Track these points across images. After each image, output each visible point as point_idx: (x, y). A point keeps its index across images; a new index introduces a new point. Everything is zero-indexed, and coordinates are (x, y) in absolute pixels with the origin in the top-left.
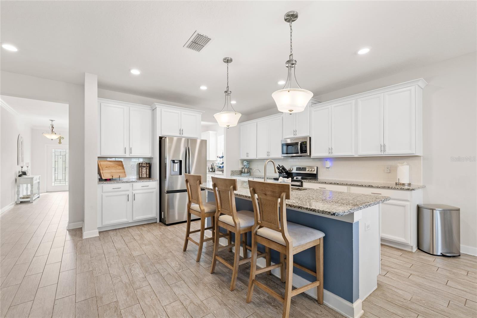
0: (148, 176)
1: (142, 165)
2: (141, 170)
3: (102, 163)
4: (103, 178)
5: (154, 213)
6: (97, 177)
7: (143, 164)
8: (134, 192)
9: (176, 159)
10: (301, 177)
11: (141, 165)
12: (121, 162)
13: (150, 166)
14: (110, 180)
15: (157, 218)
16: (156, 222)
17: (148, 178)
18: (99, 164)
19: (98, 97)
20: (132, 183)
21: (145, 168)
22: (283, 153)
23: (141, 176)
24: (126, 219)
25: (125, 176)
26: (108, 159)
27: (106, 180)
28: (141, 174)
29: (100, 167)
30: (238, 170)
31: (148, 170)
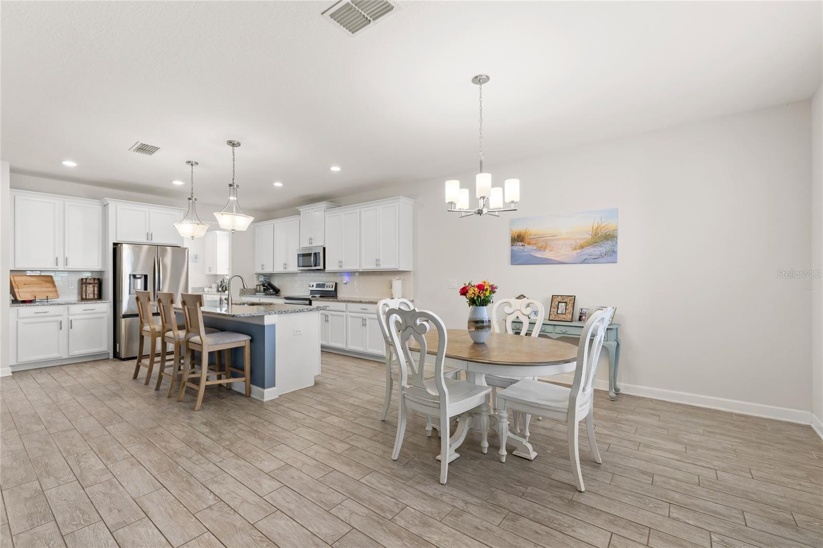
0: (96, 297)
1: (86, 281)
2: (84, 288)
3: (16, 278)
4: (19, 299)
5: (105, 345)
6: (9, 297)
7: (88, 280)
8: (71, 318)
9: (138, 273)
10: (319, 295)
11: (84, 281)
12: (51, 277)
13: (100, 283)
14: (30, 302)
15: (109, 353)
16: (108, 359)
17: (96, 299)
18: (12, 279)
19: (10, 188)
20: (67, 306)
21: (91, 286)
22: (299, 266)
23: (84, 297)
24: (58, 355)
25: (58, 296)
26: (29, 273)
27: (24, 302)
28: (84, 294)
29: (13, 284)
30: (252, 288)
31: (96, 289)
